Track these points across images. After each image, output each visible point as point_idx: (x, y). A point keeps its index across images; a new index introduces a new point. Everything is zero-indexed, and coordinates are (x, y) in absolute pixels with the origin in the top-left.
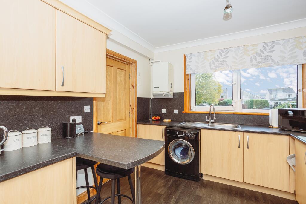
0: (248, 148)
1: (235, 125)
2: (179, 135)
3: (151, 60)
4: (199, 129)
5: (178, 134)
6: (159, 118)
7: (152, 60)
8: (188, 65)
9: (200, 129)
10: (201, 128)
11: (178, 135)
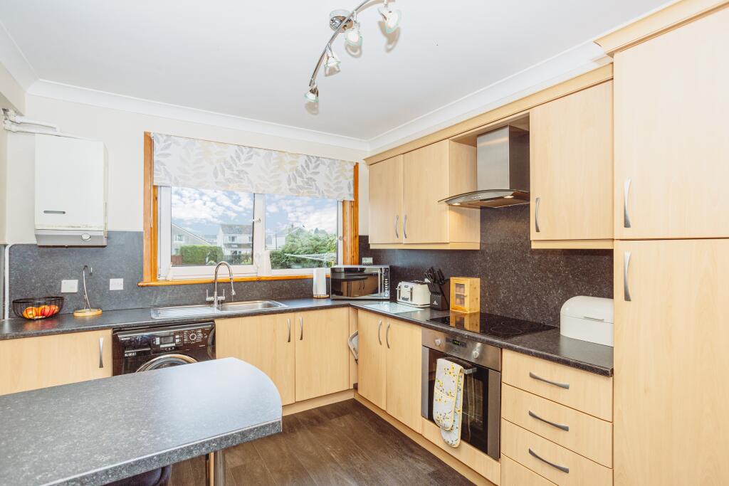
0: (301, 339)
1: (267, 302)
2: (162, 346)
3: (11, 112)
4: (211, 320)
5: (161, 343)
6: (55, 308)
7: (18, 113)
8: (158, 161)
9: (213, 321)
10: (213, 317)
11: (159, 346)
